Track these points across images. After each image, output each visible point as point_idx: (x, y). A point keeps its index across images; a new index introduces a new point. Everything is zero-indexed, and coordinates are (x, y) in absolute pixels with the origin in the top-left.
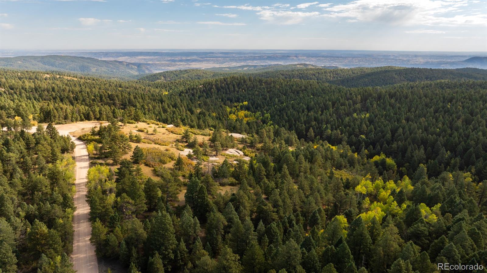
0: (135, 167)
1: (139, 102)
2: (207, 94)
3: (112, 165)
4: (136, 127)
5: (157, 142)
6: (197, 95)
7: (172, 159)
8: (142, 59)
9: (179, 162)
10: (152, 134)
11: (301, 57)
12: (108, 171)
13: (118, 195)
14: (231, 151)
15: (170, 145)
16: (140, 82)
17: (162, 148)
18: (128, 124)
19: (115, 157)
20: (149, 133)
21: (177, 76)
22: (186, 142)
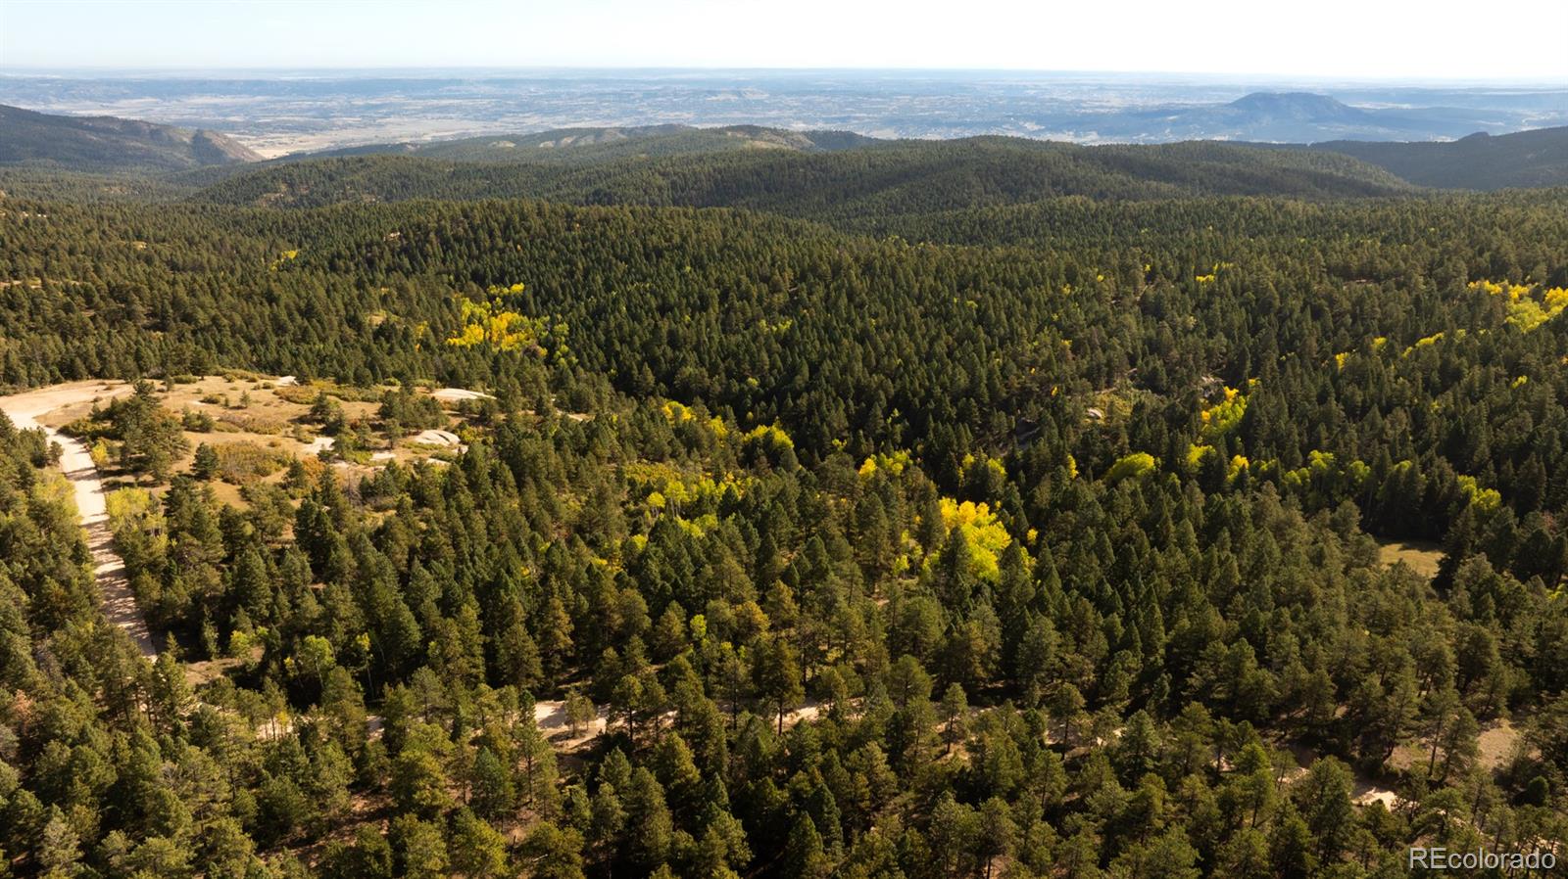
0: (199, 486)
1: (202, 307)
2: (412, 259)
3: (152, 485)
4: (199, 392)
5: (250, 426)
6: (383, 265)
7: (284, 465)
8: (208, 106)
9: (296, 470)
10: (239, 408)
11: (753, 93)
12: (146, 497)
13: (173, 535)
14: (430, 437)
15: (282, 433)
16: (203, 208)
17: (262, 441)
18: (177, 386)
19: (156, 469)
20: (231, 405)
21: (331, 178)
22: (319, 422)
